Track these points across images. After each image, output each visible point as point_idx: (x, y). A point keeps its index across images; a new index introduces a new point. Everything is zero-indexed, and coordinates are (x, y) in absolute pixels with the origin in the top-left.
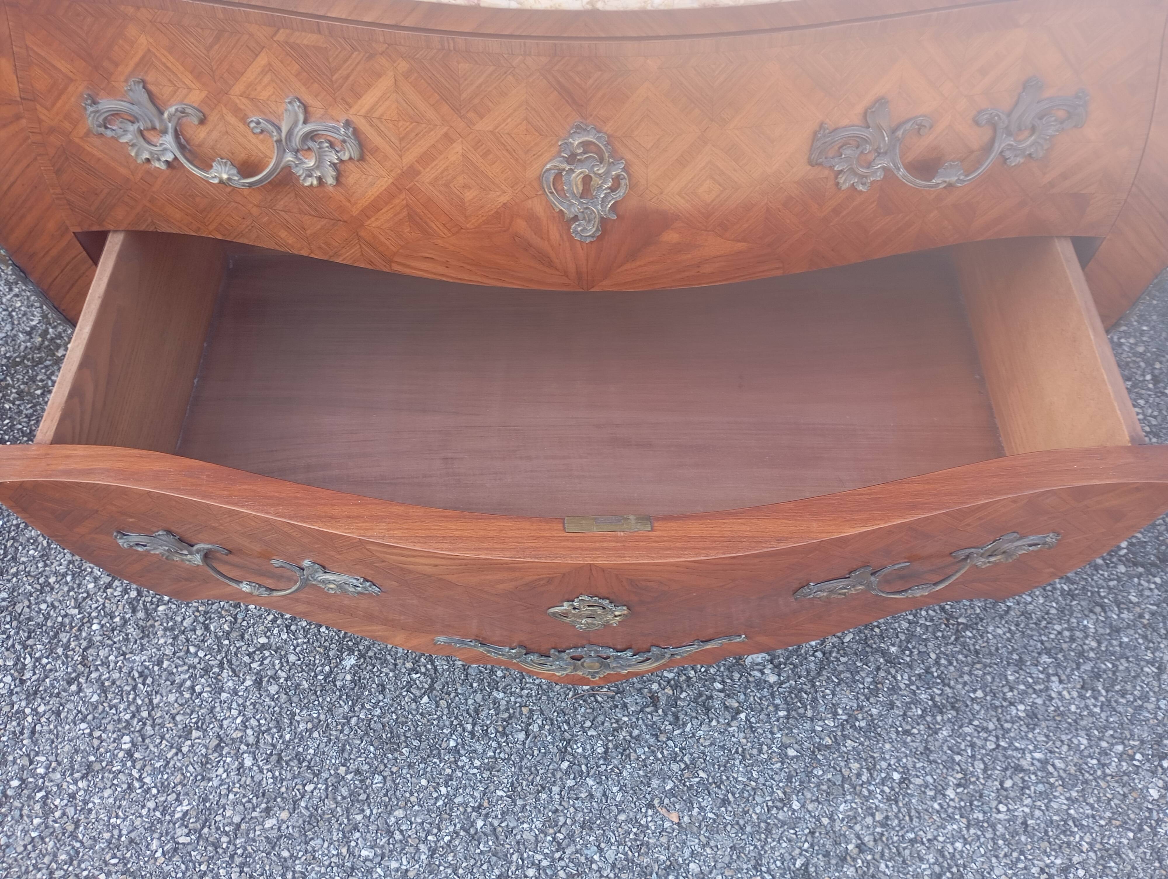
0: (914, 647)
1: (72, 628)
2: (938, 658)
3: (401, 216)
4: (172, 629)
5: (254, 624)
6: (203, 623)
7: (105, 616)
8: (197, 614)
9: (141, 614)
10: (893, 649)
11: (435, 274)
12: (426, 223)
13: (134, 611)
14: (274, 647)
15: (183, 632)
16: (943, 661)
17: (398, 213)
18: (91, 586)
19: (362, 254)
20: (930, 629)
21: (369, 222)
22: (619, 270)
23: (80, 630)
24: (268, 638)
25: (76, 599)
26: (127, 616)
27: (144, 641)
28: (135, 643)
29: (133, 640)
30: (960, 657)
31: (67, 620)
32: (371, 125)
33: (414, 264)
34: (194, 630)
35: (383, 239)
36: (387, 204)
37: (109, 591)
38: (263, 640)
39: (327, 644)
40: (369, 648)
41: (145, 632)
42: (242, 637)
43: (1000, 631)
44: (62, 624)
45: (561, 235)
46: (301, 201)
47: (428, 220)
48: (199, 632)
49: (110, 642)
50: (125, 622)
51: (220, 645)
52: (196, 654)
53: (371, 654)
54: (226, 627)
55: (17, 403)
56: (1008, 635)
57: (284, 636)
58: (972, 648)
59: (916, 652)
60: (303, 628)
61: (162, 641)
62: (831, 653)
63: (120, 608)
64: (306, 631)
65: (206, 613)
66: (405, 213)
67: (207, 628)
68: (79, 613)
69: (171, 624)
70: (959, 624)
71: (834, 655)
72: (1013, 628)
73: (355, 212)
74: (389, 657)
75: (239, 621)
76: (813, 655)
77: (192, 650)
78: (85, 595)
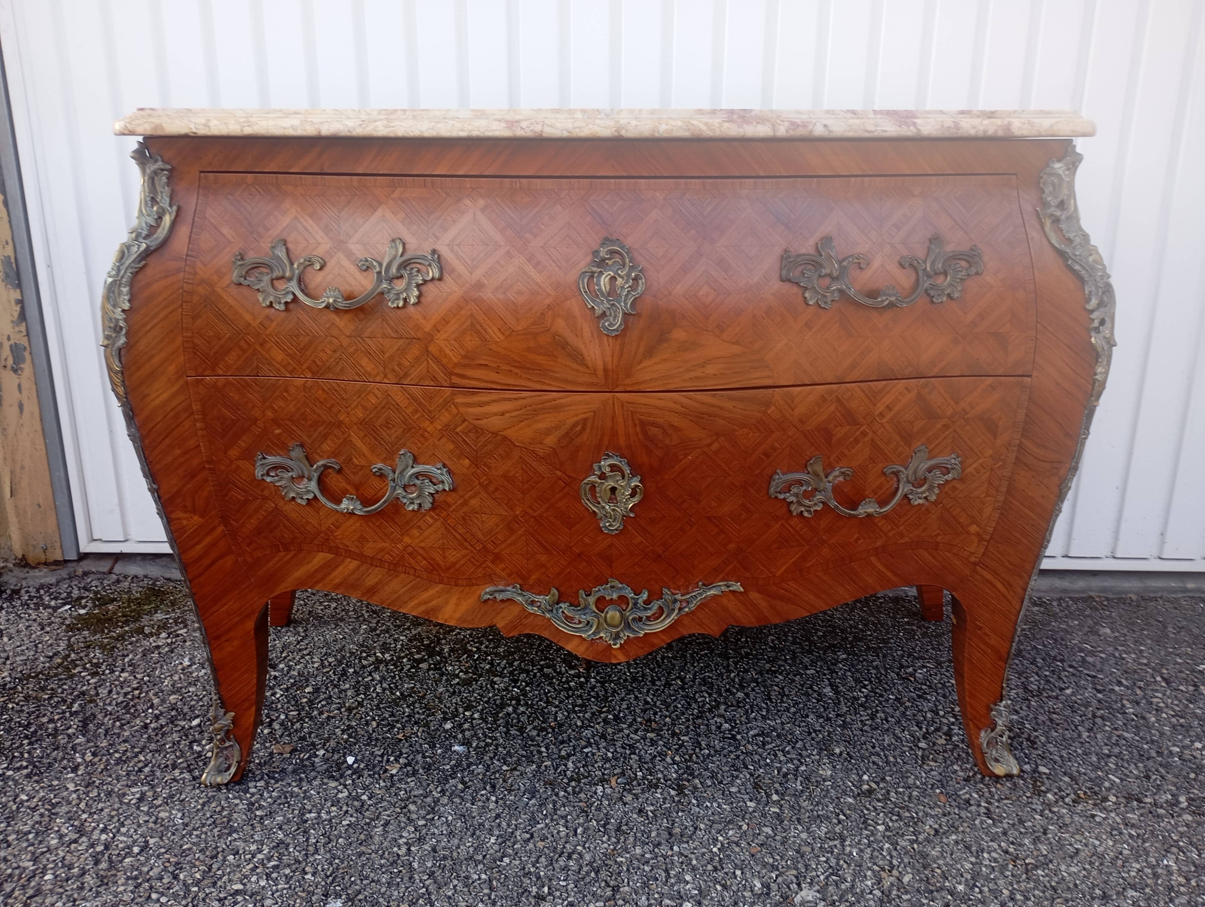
0: (983, 886)
1: (19, 880)
2: (1012, 893)
3: (465, 326)
4: (136, 878)
5: (229, 873)
6: (172, 873)
7: (62, 867)
8: (167, 864)
9: (104, 865)
10: (961, 888)
11: (487, 382)
12: (485, 330)
13: (97, 863)
14: (249, 893)
15: (148, 881)
16: (1018, 897)
17: (463, 323)
18: (54, 842)
19: (428, 371)
20: (996, 869)
21: (438, 335)
22: (638, 368)
23: (29, 880)
24: (244, 885)
25: (33, 853)
26: (87, 867)
27: (101, 889)
28: (91, 890)
29: (88, 888)
30: (1036, 892)
31: (17, 872)
32: (452, 251)
33: (470, 373)
34: (161, 879)
35: (447, 351)
36: (455, 316)
37: (73, 846)
38: (239, 887)
39: (311, 889)
40: (359, 892)
41: (103, 881)
42: (214, 884)
43: (1073, 869)
44: (10, 876)
45: (592, 333)
46: (386, 326)
47: (487, 327)
48: (165, 881)
49: (61, 890)
50: (83, 872)
51: (188, 891)
52: (158, 900)
53: (360, 897)
54: (198, 876)
55: (21, 703)
56: (1084, 872)
57: (263, 883)
58: (1048, 885)
59: (986, 889)
60: (286, 876)
61: (121, 888)
62: (890, 892)
63: (81, 860)
64: (288, 878)
65: (177, 863)
66: (469, 323)
67: (176, 877)
68: (34, 865)
69: (135, 873)
70: (1027, 864)
71: (894, 892)
72: (1087, 866)
73: (428, 328)
74: (381, 900)
75: (213, 870)
76: (871, 893)
77: (154, 896)
78: (45, 850)
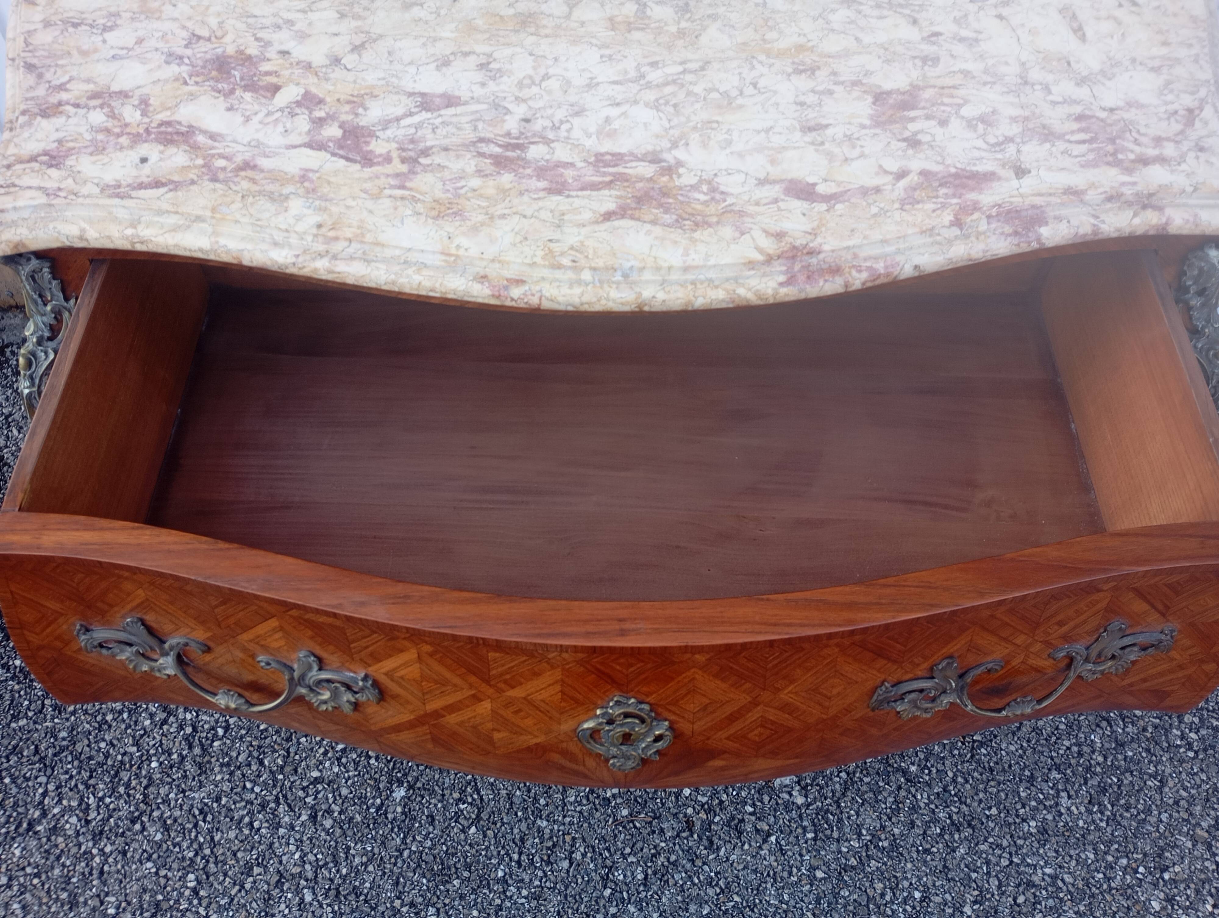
0: (932, 766)
1: (131, 766)
2: (955, 775)
4: (228, 765)
5: (306, 758)
6: (258, 758)
7: (163, 753)
8: (251, 749)
9: (197, 750)
10: (913, 768)
13: (191, 747)
14: (326, 781)
15: (239, 768)
16: (960, 779)
18: (147, 723)
20: (947, 747)
23: (139, 768)
24: (321, 771)
25: (134, 737)
26: (184, 753)
27: (202, 778)
28: (194, 779)
29: (191, 777)
30: (976, 774)
31: (126, 759)
34: (249, 765)
37: (165, 727)
38: (315, 774)
39: (377, 776)
40: (417, 779)
41: (203, 769)
42: (296, 770)
43: (1012, 748)
44: (122, 762)
48: (254, 767)
49: (169, 780)
50: (183, 758)
51: (275, 780)
52: (252, 789)
53: (419, 785)
54: (280, 762)
56: (1020, 751)
57: (336, 769)
58: (987, 765)
59: (934, 770)
60: (354, 760)
61: (219, 777)
62: (854, 773)
63: (177, 744)
64: (356, 764)
65: (260, 747)
67: (261, 763)
68: (138, 751)
69: (226, 759)
70: (974, 741)
71: (857, 775)
72: (1025, 744)
74: (436, 788)
75: (292, 755)
76: (838, 776)
77: (249, 785)
78: (142, 732)
